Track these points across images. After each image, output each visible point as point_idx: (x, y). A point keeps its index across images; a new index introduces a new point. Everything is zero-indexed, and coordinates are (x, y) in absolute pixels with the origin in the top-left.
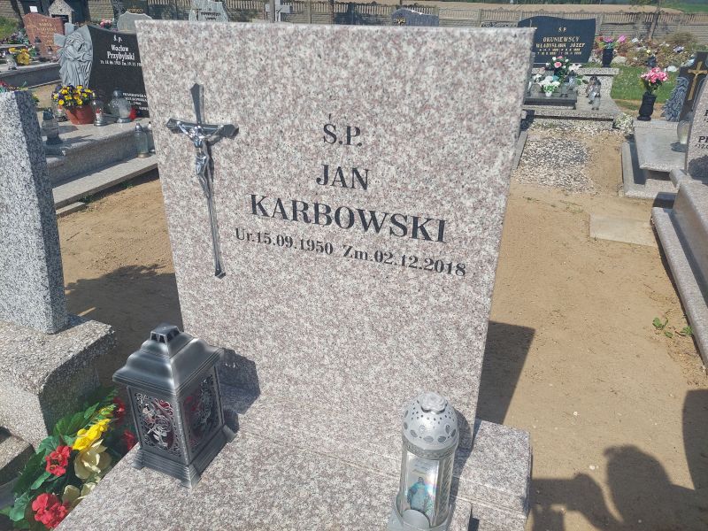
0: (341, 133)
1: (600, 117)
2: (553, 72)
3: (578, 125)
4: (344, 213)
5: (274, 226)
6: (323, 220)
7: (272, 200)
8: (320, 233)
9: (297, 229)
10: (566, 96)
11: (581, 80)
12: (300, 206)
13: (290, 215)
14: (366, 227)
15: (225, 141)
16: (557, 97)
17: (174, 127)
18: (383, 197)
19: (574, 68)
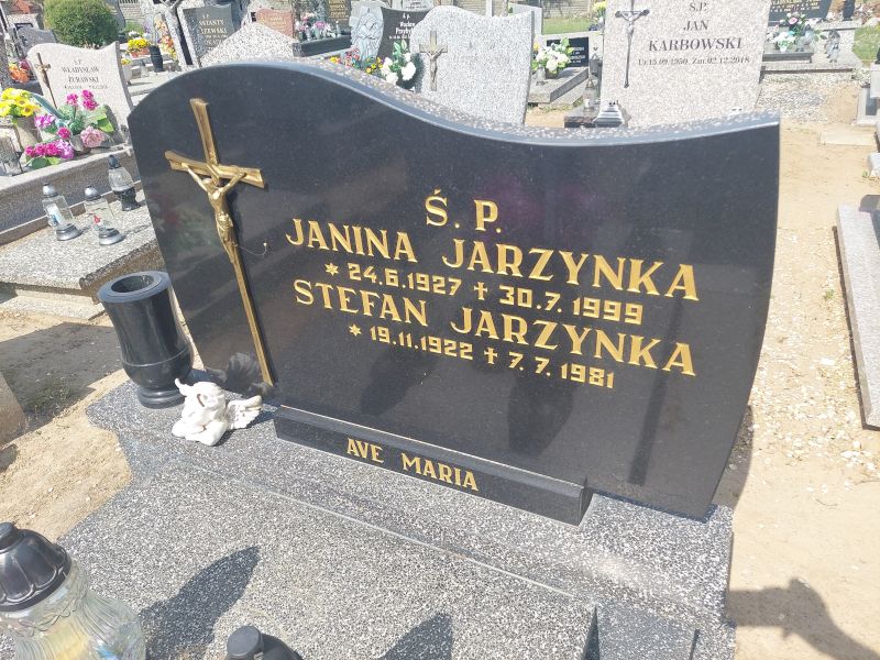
0: (697, 6)
1: (838, 68)
2: (788, 28)
3: (815, 78)
4: (695, 43)
5: (660, 55)
6: (684, 47)
7: (661, 42)
8: (681, 54)
9: (672, 54)
10: (802, 50)
11: (818, 36)
12: (674, 42)
13: (668, 47)
14: (705, 47)
15: (642, 18)
16: (792, 51)
17: (618, 15)
18: (715, 32)
19: (812, 22)
